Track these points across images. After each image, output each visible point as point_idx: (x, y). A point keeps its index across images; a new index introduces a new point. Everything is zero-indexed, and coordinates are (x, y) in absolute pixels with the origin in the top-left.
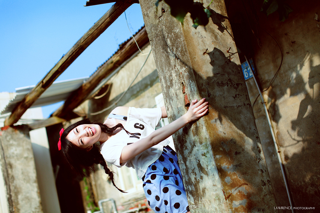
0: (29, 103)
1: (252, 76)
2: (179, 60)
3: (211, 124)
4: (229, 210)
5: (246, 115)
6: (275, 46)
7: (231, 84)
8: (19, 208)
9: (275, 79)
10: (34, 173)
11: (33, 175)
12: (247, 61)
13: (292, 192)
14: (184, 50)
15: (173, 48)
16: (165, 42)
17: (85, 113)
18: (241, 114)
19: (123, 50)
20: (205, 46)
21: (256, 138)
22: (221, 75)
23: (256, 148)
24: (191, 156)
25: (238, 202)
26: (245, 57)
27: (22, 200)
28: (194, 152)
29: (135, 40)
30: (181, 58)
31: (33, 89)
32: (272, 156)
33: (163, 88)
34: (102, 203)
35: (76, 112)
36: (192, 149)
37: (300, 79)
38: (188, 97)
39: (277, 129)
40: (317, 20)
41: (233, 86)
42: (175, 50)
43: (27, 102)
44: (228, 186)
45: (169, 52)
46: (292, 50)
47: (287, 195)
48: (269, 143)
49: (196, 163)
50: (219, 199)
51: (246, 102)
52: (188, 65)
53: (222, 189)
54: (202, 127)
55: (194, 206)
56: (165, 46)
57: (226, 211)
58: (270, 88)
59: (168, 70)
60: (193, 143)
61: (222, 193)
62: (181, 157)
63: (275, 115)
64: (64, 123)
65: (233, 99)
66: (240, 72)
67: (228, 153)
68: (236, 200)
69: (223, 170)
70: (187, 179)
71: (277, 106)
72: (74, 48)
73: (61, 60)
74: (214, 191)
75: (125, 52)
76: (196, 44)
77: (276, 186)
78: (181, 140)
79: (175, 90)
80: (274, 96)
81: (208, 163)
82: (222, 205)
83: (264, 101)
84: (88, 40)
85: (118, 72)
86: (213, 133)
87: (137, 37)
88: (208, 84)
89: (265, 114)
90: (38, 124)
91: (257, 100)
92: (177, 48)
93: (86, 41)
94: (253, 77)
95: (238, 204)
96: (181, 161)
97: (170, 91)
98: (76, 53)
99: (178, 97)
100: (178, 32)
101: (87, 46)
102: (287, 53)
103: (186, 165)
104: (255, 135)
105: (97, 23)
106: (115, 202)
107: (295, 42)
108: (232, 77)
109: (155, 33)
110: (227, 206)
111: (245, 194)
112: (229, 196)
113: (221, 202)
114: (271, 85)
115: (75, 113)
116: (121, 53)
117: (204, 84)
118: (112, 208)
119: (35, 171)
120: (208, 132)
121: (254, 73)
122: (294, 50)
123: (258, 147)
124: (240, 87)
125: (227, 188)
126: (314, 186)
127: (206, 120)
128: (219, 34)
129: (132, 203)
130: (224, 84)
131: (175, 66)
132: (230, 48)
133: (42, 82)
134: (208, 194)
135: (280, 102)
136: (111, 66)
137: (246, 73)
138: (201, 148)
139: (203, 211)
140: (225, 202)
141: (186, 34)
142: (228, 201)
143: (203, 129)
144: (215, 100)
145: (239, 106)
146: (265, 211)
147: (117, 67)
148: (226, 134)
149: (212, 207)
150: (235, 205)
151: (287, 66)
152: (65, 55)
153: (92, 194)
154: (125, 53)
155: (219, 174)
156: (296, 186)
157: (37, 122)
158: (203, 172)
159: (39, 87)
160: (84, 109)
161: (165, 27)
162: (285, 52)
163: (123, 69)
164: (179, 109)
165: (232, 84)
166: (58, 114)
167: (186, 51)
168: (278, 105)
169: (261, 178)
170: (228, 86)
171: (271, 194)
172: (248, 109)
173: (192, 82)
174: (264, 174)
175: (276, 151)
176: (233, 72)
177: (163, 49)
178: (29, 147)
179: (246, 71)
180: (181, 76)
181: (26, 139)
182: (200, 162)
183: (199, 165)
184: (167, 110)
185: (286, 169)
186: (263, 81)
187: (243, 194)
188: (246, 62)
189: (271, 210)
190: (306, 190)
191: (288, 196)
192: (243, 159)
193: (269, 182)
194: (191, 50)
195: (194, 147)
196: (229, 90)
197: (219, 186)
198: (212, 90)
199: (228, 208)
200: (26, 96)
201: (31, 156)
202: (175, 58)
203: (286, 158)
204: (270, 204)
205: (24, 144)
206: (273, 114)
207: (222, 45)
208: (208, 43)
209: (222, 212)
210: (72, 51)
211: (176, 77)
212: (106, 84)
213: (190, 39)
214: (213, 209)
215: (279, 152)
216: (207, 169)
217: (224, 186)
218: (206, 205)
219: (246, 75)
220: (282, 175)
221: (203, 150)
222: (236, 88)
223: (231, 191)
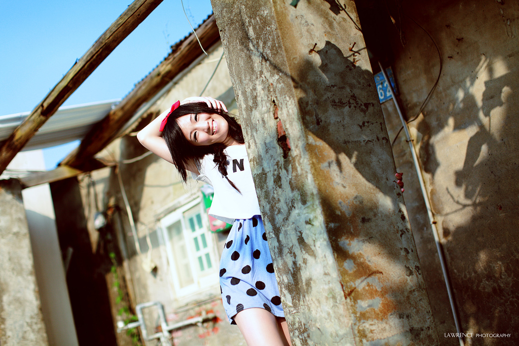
0: (19, 141)
1: (391, 96)
2: (268, 62)
3: (321, 170)
4: (350, 316)
5: (380, 157)
6: (429, 46)
7: (355, 105)
8: (3, 317)
9: (429, 100)
10: (30, 258)
11: (27, 262)
12: (382, 71)
13: (455, 290)
14: (277, 45)
15: (257, 43)
16: (246, 32)
17: (114, 161)
18: (371, 155)
19: (178, 54)
20: (312, 39)
21: (398, 195)
22: (339, 88)
23: (397, 212)
24: (287, 224)
25: (367, 302)
26: (379, 64)
27: (10, 304)
28: (292, 219)
29: (196, 36)
30: (272, 59)
31: (27, 119)
32: (423, 230)
33: (241, 110)
34: (142, 309)
35: (100, 159)
36: (289, 213)
37: (469, 99)
38: (283, 125)
39: (432, 185)
40: (500, 2)
41: (360, 107)
42: (261, 45)
43: (17, 140)
44: (349, 275)
45: (251, 50)
46: (458, 53)
47: (447, 294)
48: (418, 207)
49: (295, 236)
50: (334, 298)
51: (381, 135)
52: (283, 70)
53: (339, 279)
54: (307, 176)
55: (292, 309)
56: (246, 38)
57: (346, 316)
58: (421, 116)
59: (250, 80)
60: (291, 203)
61: (340, 286)
62: (271, 226)
63: (429, 162)
64: (80, 177)
65: (359, 129)
66: (371, 84)
67: (350, 220)
68: (362, 299)
69: (341, 248)
70: (281, 264)
71: (433, 147)
72: (94, 47)
73: (73, 69)
74: (326, 284)
75: (180, 56)
76: (297, 35)
77: (429, 280)
78: (270, 198)
79: (261, 114)
80: (427, 130)
81: (317, 236)
82: (338, 307)
83: (409, 138)
84: (117, 34)
85: (169, 91)
86: (324, 185)
87: (200, 31)
88: (317, 104)
89: (411, 160)
90: (36, 178)
91: (399, 136)
92: (265, 43)
93: (115, 36)
94: (392, 99)
95: (367, 305)
96: (271, 233)
97: (253, 115)
98: (97, 56)
99: (266, 125)
100: (267, 15)
101: (116, 44)
102: (449, 57)
103: (279, 241)
104: (395, 191)
105: (133, 4)
106: (163, 308)
107: (463, 38)
108: (357, 92)
109: (229, 18)
110: (348, 309)
111: (378, 290)
112: (351, 292)
113: (338, 302)
114: (422, 111)
115: (98, 160)
116: (174, 58)
117: (310, 103)
118: (159, 317)
119: (31, 255)
120: (315, 183)
121: (395, 91)
122: (461, 52)
123: (400, 211)
124: (371, 109)
125: (347, 279)
126: (491, 279)
127: (313, 163)
128: (336, 20)
129: (192, 309)
130: (344, 104)
131: (261, 72)
132: (355, 43)
133: (42, 105)
134: (315, 288)
135: (436, 140)
136: (157, 80)
137: (381, 91)
138: (305, 212)
139: (308, 317)
140: (344, 303)
141: (280, 18)
142: (348, 300)
143: (307, 179)
144: (328, 130)
145: (369, 141)
146: (411, 318)
147: (167, 83)
148: (347, 188)
149: (321, 311)
150: (361, 307)
151: (449, 79)
152: (79, 60)
153: (127, 294)
154: (180, 59)
155: (334, 255)
156: (462, 279)
157: (34, 175)
158: (307, 252)
159: (36, 115)
160: (113, 154)
161: (245, 8)
162: (446, 55)
163: (177, 86)
164: (268, 146)
165: (357, 104)
166: (70, 163)
167: (280, 47)
168: (433, 144)
169: (405, 262)
170: (350, 107)
171: (422, 290)
172: (385, 147)
173: (290, 98)
174: (410, 256)
175: (430, 222)
176: (360, 83)
177: (242, 44)
178: (22, 216)
179: (380, 89)
180: (272, 90)
181: (16, 202)
182: (302, 235)
183: (301, 240)
184: (247, 147)
185: (446, 251)
186: (408, 104)
187: (375, 289)
188: (380, 72)
189: (421, 317)
190: (478, 286)
191: (448, 297)
192: (375, 231)
193: (418, 269)
194: (289, 45)
195: (291, 209)
196: (352, 114)
197: (335, 275)
198: (324, 114)
199: (349, 312)
200: (15, 129)
201: (24, 230)
202: (261, 59)
203: (446, 232)
204: (420, 307)
205: (13, 211)
206: (425, 160)
207: (342, 39)
208: (317, 34)
209: (339, 319)
210: (92, 52)
211: (262, 92)
212: (149, 112)
213: (286, 28)
214: (324, 315)
215: (435, 223)
216: (315, 246)
217: (342, 275)
218: (313, 307)
219: (381, 95)
220: (439, 261)
221: (307, 214)
222: (364, 111)
223: (355, 284)
